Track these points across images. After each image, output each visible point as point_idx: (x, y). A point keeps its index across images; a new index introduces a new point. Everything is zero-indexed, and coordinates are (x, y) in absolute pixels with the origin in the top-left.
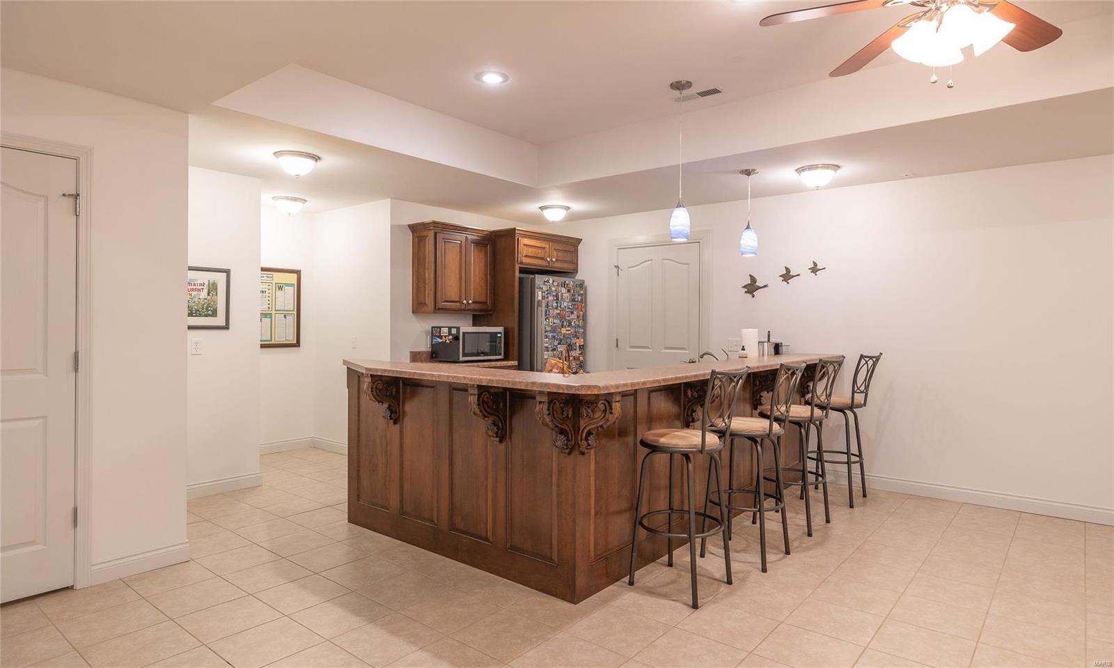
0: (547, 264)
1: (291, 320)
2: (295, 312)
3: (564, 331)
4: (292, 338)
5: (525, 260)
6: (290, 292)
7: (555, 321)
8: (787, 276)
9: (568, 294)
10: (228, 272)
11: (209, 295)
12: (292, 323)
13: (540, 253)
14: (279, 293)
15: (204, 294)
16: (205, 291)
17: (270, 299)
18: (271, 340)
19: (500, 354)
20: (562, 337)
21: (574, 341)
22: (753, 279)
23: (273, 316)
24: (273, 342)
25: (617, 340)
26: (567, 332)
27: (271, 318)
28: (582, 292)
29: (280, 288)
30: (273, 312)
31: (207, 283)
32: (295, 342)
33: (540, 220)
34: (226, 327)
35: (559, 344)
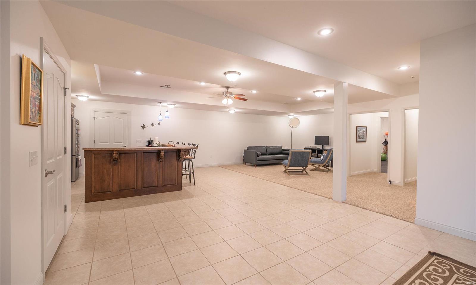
8: (153, 125)
22: (144, 125)
25: (94, 141)
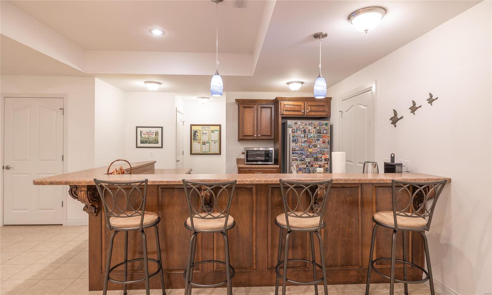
0: (303, 114)
1: (217, 144)
2: (219, 141)
3: (310, 150)
4: (217, 151)
5: (285, 113)
6: (217, 133)
7: (302, 145)
9: (314, 130)
10: (162, 128)
11: (155, 136)
12: (218, 145)
13: (297, 108)
14: (212, 134)
15: (154, 136)
16: (154, 135)
17: (209, 136)
18: (209, 152)
19: (272, 162)
20: (309, 154)
21: (319, 156)
22: (396, 113)
23: (210, 143)
24: (210, 153)
26: (313, 151)
27: (209, 143)
28: (327, 128)
29: (213, 132)
30: (210, 141)
31: (155, 132)
32: (219, 153)
33: (287, 90)
34: (162, 147)
35: (306, 157)
